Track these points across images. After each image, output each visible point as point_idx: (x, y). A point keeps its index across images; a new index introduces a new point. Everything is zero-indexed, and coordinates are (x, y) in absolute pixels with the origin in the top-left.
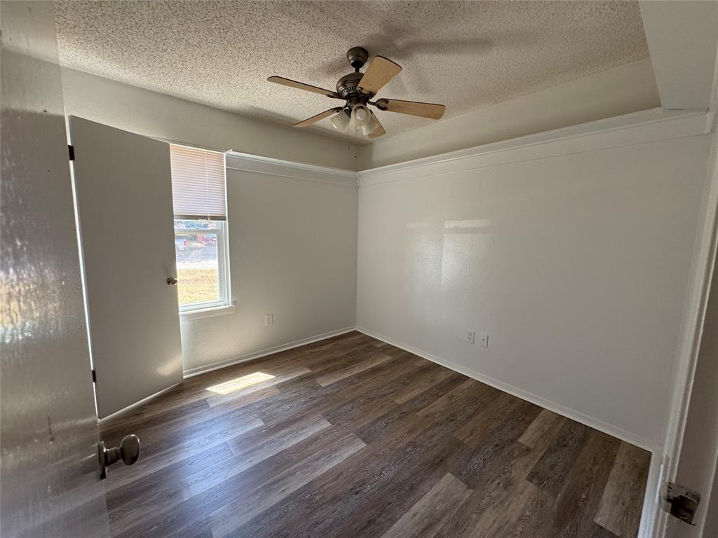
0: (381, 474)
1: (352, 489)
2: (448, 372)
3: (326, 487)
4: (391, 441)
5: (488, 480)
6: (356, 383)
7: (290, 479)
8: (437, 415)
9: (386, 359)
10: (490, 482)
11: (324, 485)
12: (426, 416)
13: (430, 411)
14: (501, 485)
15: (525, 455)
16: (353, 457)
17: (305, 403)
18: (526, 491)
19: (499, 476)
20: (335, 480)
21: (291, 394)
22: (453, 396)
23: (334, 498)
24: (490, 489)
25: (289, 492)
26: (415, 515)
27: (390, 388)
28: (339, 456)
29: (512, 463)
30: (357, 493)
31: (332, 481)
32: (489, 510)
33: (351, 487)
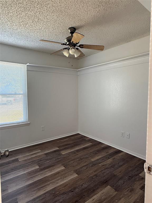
0: (82, 185)
1: (70, 190)
2: (114, 149)
3: (61, 189)
4: (88, 174)
5: (124, 189)
6: (76, 153)
7: (48, 186)
8: (107, 165)
9: (90, 144)
10: (125, 189)
11: (60, 188)
12: (103, 166)
13: (105, 164)
14: (129, 190)
15: (141, 180)
16: (72, 179)
17: (56, 160)
18: (139, 193)
19: (129, 187)
20: (64, 187)
21: (50, 157)
22: (115, 158)
23: (63, 193)
24: (124, 192)
25: (47, 191)
26: (93, 200)
27: (90, 155)
28: (67, 179)
29: (135, 183)
30: (73, 191)
31: (63, 187)
32: (123, 199)
33: (70, 189)
